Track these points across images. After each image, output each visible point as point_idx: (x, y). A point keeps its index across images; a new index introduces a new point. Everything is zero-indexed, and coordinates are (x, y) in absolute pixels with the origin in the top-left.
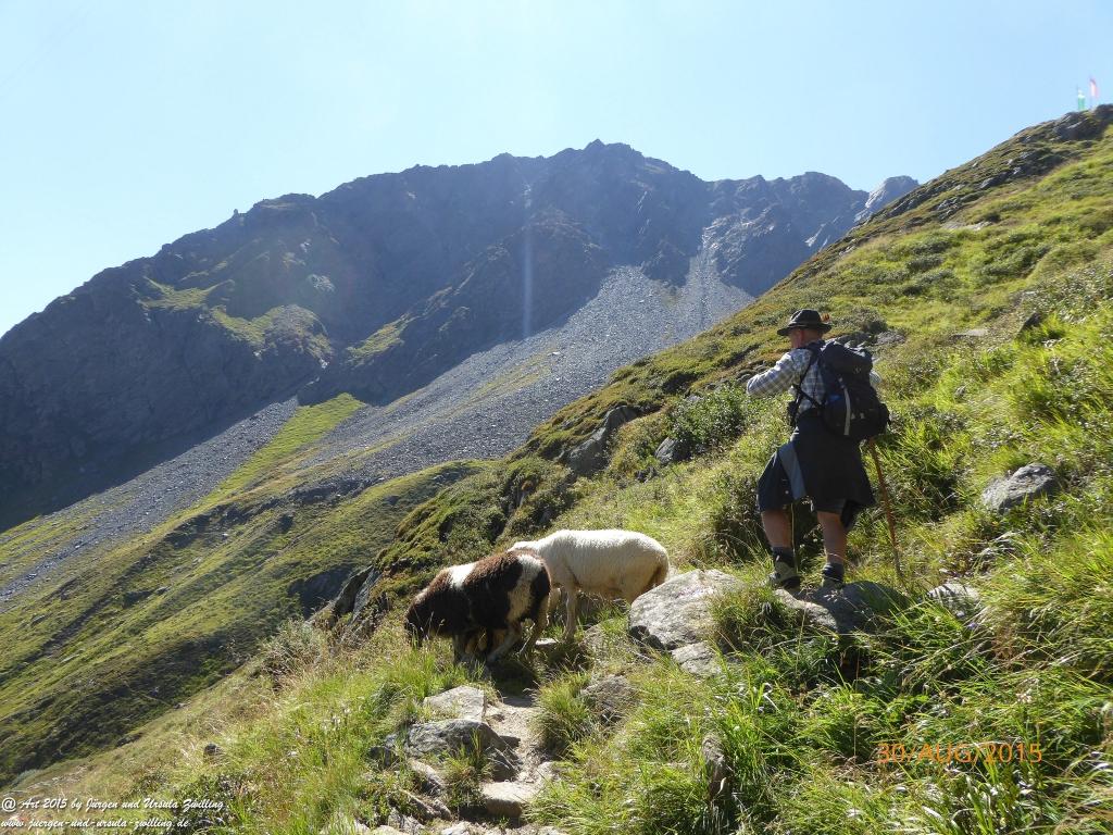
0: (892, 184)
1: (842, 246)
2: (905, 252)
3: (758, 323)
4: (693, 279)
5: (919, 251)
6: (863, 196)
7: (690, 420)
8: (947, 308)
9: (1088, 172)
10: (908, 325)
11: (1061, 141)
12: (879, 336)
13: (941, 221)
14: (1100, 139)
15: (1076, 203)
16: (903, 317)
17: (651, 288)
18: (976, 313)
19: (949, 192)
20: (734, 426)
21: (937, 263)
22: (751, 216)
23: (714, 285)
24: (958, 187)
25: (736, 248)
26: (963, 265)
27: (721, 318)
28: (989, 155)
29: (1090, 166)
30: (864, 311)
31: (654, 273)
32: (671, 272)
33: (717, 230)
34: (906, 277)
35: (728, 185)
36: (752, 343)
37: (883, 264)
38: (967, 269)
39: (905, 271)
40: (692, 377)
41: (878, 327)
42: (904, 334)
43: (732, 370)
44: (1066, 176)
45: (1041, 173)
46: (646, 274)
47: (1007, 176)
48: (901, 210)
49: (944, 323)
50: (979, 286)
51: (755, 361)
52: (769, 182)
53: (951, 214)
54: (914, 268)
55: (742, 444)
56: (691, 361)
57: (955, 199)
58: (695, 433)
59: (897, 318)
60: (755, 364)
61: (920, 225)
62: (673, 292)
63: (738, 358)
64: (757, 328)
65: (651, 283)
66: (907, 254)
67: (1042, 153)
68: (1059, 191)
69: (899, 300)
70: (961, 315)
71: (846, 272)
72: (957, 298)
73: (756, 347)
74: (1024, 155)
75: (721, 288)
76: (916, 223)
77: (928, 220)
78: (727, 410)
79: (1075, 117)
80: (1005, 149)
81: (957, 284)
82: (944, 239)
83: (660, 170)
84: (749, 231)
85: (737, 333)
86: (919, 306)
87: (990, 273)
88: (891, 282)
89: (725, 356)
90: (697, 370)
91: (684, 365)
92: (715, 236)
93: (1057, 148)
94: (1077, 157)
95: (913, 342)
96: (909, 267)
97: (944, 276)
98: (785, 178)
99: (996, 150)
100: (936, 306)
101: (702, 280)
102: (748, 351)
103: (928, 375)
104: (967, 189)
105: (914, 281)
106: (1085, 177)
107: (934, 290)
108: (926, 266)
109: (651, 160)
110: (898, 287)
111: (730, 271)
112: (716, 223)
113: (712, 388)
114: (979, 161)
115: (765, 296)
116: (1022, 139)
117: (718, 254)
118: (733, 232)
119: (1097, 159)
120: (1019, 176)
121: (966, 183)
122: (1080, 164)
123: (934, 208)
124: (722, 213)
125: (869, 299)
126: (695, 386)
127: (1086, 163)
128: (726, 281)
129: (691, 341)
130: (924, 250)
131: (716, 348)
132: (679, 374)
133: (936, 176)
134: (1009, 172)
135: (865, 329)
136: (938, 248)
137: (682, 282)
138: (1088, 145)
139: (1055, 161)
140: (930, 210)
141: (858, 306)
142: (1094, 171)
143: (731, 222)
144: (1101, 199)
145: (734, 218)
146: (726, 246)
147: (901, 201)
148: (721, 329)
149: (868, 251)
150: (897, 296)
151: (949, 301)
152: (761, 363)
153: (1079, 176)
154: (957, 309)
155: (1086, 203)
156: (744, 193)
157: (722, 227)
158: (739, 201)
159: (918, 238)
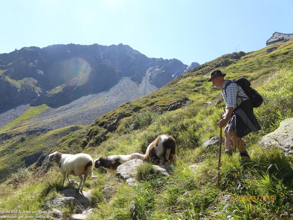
0: (193, 64)
1: (180, 78)
2: (194, 81)
3: (158, 95)
4: (143, 82)
5: (198, 81)
6: (186, 66)
7: (139, 119)
8: (203, 96)
9: (236, 67)
10: (194, 99)
11: (231, 59)
12: (187, 101)
13: (204, 75)
14: (240, 59)
15: (233, 74)
16: (193, 97)
17: (132, 83)
18: (209, 98)
19: (206, 68)
20: (149, 122)
21: (202, 85)
22: (159, 68)
23: (149, 84)
24: (208, 67)
25: (155, 75)
26: (207, 86)
27: (149, 93)
28: (216, 60)
29: (237, 66)
30: (184, 95)
31: (133, 80)
32: (138, 80)
33: (150, 70)
34: (194, 88)
35: (154, 59)
36: (156, 100)
37: (189, 84)
38: (208, 87)
39: (194, 86)
40: (141, 108)
41: (187, 99)
42: (193, 101)
43: (151, 107)
44: (232, 67)
45: (227, 66)
46: (131, 80)
47: (219, 65)
48: (195, 71)
49: (202, 100)
50: (211, 92)
51: (157, 105)
52: (164, 60)
53: (206, 73)
54: (197, 85)
55: (150, 127)
56: (140, 104)
57: (207, 69)
58: (139, 123)
59: (192, 97)
60: (156, 106)
61: (199, 75)
62: (138, 85)
63: (152, 104)
64: (158, 97)
65: (132, 82)
66: (195, 82)
67: (227, 61)
68: (230, 71)
69: (192, 93)
70: (206, 98)
71: (181, 85)
72: (206, 94)
73: (157, 101)
74: (223, 61)
75: (150, 85)
76: (198, 74)
77: (201, 74)
78: (148, 117)
79: (235, 53)
80: (219, 59)
81: (206, 91)
82: (204, 79)
83: (137, 53)
84: (158, 71)
85: (153, 97)
86: (197, 95)
87: (213, 88)
88: (191, 88)
89: (149, 103)
90: (142, 106)
91: (138, 104)
92: (150, 72)
93: (231, 60)
94: (235, 63)
95: (195, 104)
96: (195, 85)
97: (203, 88)
98: (168, 59)
99: (217, 59)
100: (201, 95)
101: (145, 83)
102: (155, 102)
103: (195, 113)
104: (210, 67)
105: (196, 89)
106: (236, 68)
107: (201, 91)
108: (199, 85)
109: (135, 50)
110: (192, 90)
111: (153, 81)
112: (150, 69)
113: (145, 111)
114: (213, 61)
115: (161, 89)
116: (223, 57)
117: (150, 76)
118: (154, 71)
119: (239, 64)
120: (222, 66)
121: (210, 66)
122: (235, 65)
123: (202, 71)
124: (152, 66)
125: (185, 92)
126: (141, 110)
127: (236, 65)
128: (151, 83)
129: (142, 98)
130: (199, 81)
131: (147, 101)
132: (137, 107)
133: (203, 64)
134: (220, 64)
135: (184, 99)
136: (202, 81)
137: (140, 83)
138: (237, 60)
139: (230, 63)
140: (201, 71)
141: (182, 94)
142: (238, 67)
143: (154, 69)
144: (239, 74)
145: (154, 68)
146: (152, 75)
147: (195, 68)
148: (149, 96)
149: (186, 80)
150: (192, 92)
151: (204, 94)
152: (158, 106)
153: (234, 67)
154: (205, 96)
155: (235, 74)
156: (158, 62)
157: (151, 70)
158: (156, 64)
159: (198, 78)
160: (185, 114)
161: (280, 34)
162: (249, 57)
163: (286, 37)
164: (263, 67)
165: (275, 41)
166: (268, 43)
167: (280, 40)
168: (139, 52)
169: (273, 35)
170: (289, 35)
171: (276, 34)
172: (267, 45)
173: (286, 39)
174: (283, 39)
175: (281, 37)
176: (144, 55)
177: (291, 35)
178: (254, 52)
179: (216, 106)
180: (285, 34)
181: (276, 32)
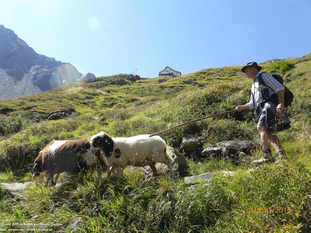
0: (89, 75)
1: (71, 86)
3: (39, 100)
4: (24, 79)
5: (89, 94)
6: (81, 75)
7: (3, 124)
8: (91, 110)
9: (130, 88)
10: (81, 112)
11: (128, 79)
12: (73, 113)
13: (97, 88)
14: (135, 82)
15: (126, 94)
16: (80, 109)
17: (8, 78)
18: (98, 113)
19: (101, 82)
20: (18, 129)
21: (93, 98)
22: (48, 68)
23: (30, 84)
24: (104, 81)
25: (41, 76)
26: (99, 101)
27: (29, 95)
28: (112, 76)
29: (131, 87)
30: (71, 105)
31: (10, 74)
32: (18, 76)
33: (36, 68)
34: (84, 99)
35: (44, 57)
36: (35, 105)
37: (79, 94)
38: (99, 102)
39: (85, 98)
40: (11, 110)
41: (73, 110)
42: (79, 114)
43: (26, 111)
44: (126, 88)
45: (122, 85)
46: (7, 73)
47: (115, 83)
48: (89, 82)
49: (90, 114)
50: (101, 107)
51: (34, 110)
52: (56, 61)
53: (100, 87)
54: (87, 98)
55: (18, 134)
56: (13, 105)
57: (102, 84)
58: (4, 128)
59: (79, 109)
60: (34, 111)
61: (92, 87)
62: (15, 82)
63: (29, 108)
64: (38, 101)
65: (8, 76)
66: (86, 93)
67: (123, 80)
68: (124, 90)
69: (81, 105)
70: (94, 113)
71: (69, 93)
72: (95, 108)
73: (36, 106)
74: (119, 80)
75: (33, 86)
76: (91, 86)
77: (95, 87)
78: (17, 123)
79: (131, 75)
80: (116, 77)
81: (95, 105)
82: (96, 93)
83: (22, 43)
84: (46, 72)
85: (31, 100)
86: (85, 108)
87: (104, 104)
88: (80, 99)
89: (25, 107)
90: (14, 108)
91: (9, 105)
92: (35, 70)
93: (126, 81)
94: (130, 84)
95: (81, 117)
96: (86, 97)
97: (93, 102)
98: (61, 62)
99: (114, 76)
100: (89, 109)
101: (26, 81)
102: (33, 107)
103: (76, 127)
104: (105, 83)
105: (86, 101)
106: (129, 89)
107: (90, 105)
108: (90, 98)
109: (20, 39)
110: (81, 101)
111: (37, 82)
112: (36, 66)
113: (17, 115)
114: (110, 77)
115: (45, 93)
116: (120, 76)
117: (35, 75)
118: (41, 71)
119: (133, 86)
120: (117, 84)
121: (106, 81)
122: (129, 86)
123: (97, 84)
124: (39, 64)
125: (73, 102)
126: (12, 113)
127: (130, 86)
128: (34, 84)
129: (15, 98)
130: (91, 94)
131: (23, 103)
132: (7, 108)
133: (99, 77)
134: (115, 82)
135: (69, 110)
136: (94, 95)
137: (20, 80)
138: (132, 83)
139: (125, 83)
140: (96, 84)
141: (69, 103)
142: (131, 89)
143: (41, 68)
144: (131, 95)
145: (42, 67)
146: (37, 74)
147: (90, 80)
148: (27, 98)
149: (77, 90)
150: (81, 104)
151: (93, 109)
152: (36, 111)
153: (128, 89)
154: (94, 111)
155: (128, 95)
156: (48, 61)
157: (38, 68)
158: (46, 62)
159: (90, 91)
160: (64, 126)
161: (171, 69)
162: (143, 82)
163: (175, 73)
164: (152, 94)
165: (166, 75)
166: (160, 74)
167: (170, 74)
168: (25, 43)
169: (166, 68)
170: (177, 72)
171: (168, 68)
172: (159, 75)
173: (174, 75)
174: (172, 74)
175: (171, 72)
176: (31, 48)
177: (178, 73)
178: (148, 78)
179: (99, 123)
180: (175, 71)
181: (168, 67)
